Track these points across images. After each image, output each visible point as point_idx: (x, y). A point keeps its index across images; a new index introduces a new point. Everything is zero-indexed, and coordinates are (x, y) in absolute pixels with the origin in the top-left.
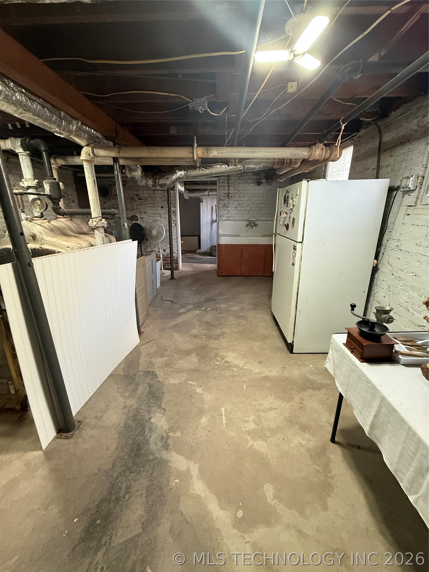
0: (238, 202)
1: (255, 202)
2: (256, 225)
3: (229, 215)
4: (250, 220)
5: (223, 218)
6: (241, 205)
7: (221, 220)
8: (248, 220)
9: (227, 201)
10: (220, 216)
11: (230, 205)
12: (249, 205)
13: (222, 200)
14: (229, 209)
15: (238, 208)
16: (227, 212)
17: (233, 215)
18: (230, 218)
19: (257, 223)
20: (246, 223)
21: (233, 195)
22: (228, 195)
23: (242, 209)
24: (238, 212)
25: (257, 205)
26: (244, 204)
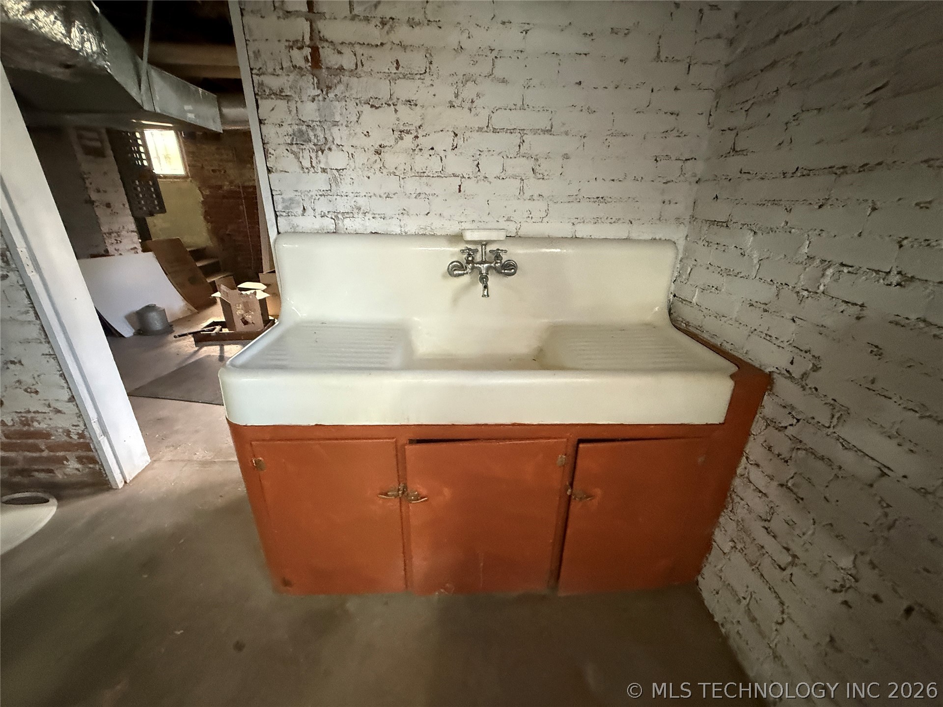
0: (386, 116)
1: (500, 120)
2: (508, 268)
3: (342, 205)
4: (469, 236)
5: (307, 222)
6: (408, 138)
7: (295, 233)
8: (457, 238)
9: (314, 106)
10: (279, 208)
11: (338, 134)
12: (459, 141)
13: (279, 94)
14: (336, 159)
15: (391, 159)
16: (320, 182)
17: (361, 201)
18: (348, 224)
19: (515, 253)
20: (452, 253)
21: (347, 61)
22: (316, 60)
23: (421, 162)
24: (392, 184)
25: (516, 139)
26: (427, 128)
